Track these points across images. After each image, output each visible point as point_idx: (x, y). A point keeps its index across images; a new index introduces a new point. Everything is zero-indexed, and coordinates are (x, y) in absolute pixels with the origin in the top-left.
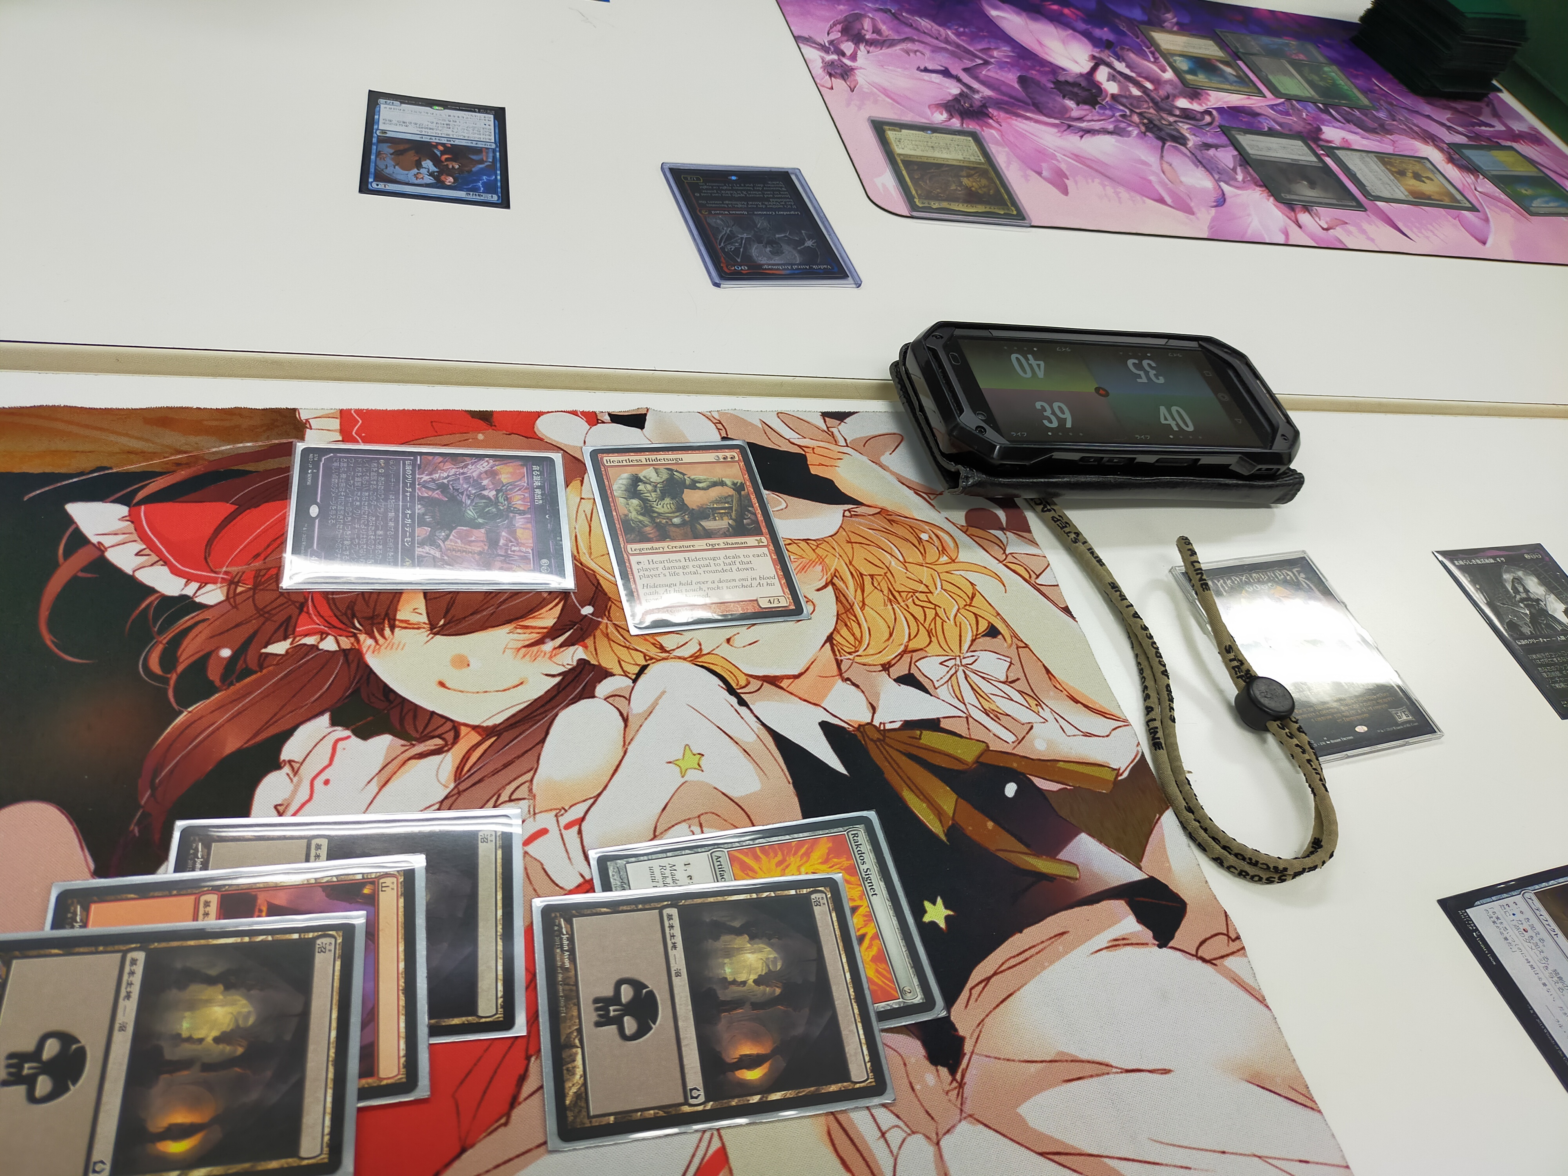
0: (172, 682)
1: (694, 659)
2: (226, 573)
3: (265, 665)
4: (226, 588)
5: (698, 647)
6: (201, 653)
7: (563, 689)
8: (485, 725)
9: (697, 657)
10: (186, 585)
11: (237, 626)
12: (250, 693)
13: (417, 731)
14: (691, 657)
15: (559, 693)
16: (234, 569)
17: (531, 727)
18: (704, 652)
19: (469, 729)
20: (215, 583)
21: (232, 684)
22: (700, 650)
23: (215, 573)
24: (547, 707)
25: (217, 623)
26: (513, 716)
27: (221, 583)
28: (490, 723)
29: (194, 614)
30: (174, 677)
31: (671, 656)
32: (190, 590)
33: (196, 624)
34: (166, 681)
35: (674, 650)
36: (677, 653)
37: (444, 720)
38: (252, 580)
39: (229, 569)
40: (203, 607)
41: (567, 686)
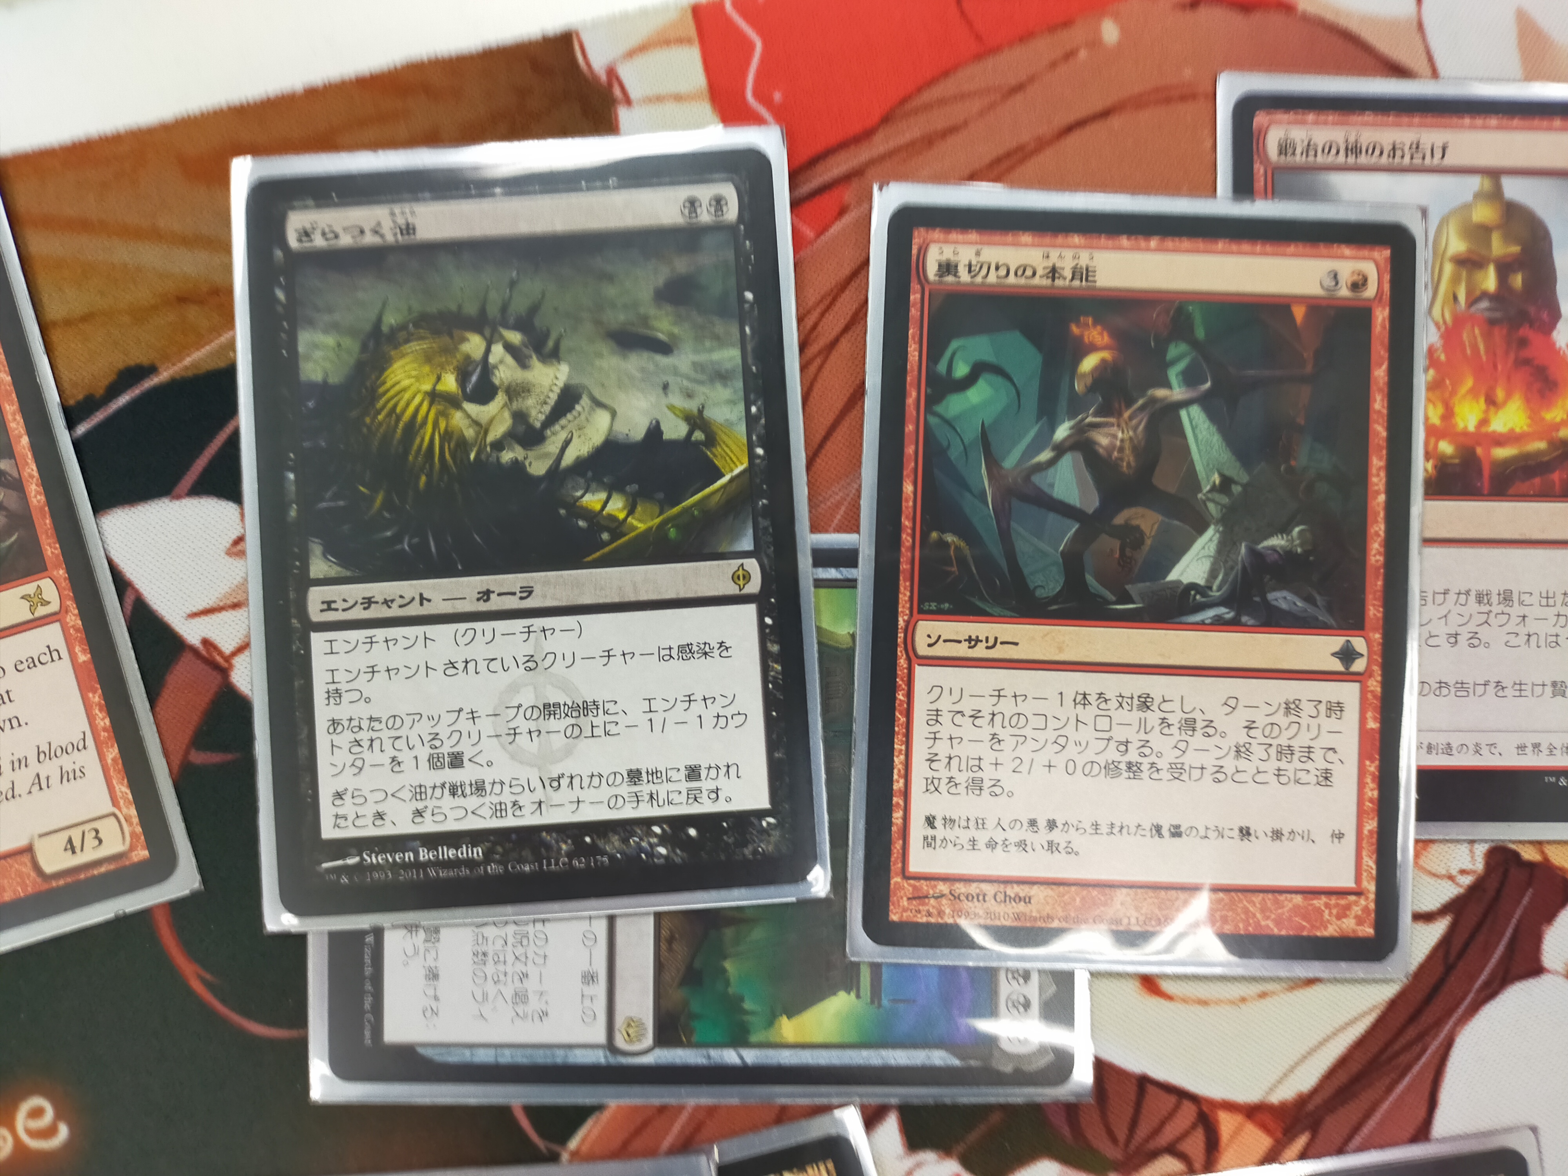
7: (1460, 955)
8: (1275, 1098)
13: (1114, 1140)
15: (1449, 969)
17: (1389, 1090)
19: (1239, 1118)
24: (1426, 1019)
26: (1342, 1062)
28: (1285, 1093)
37: (1172, 1099)
41: (1466, 945)
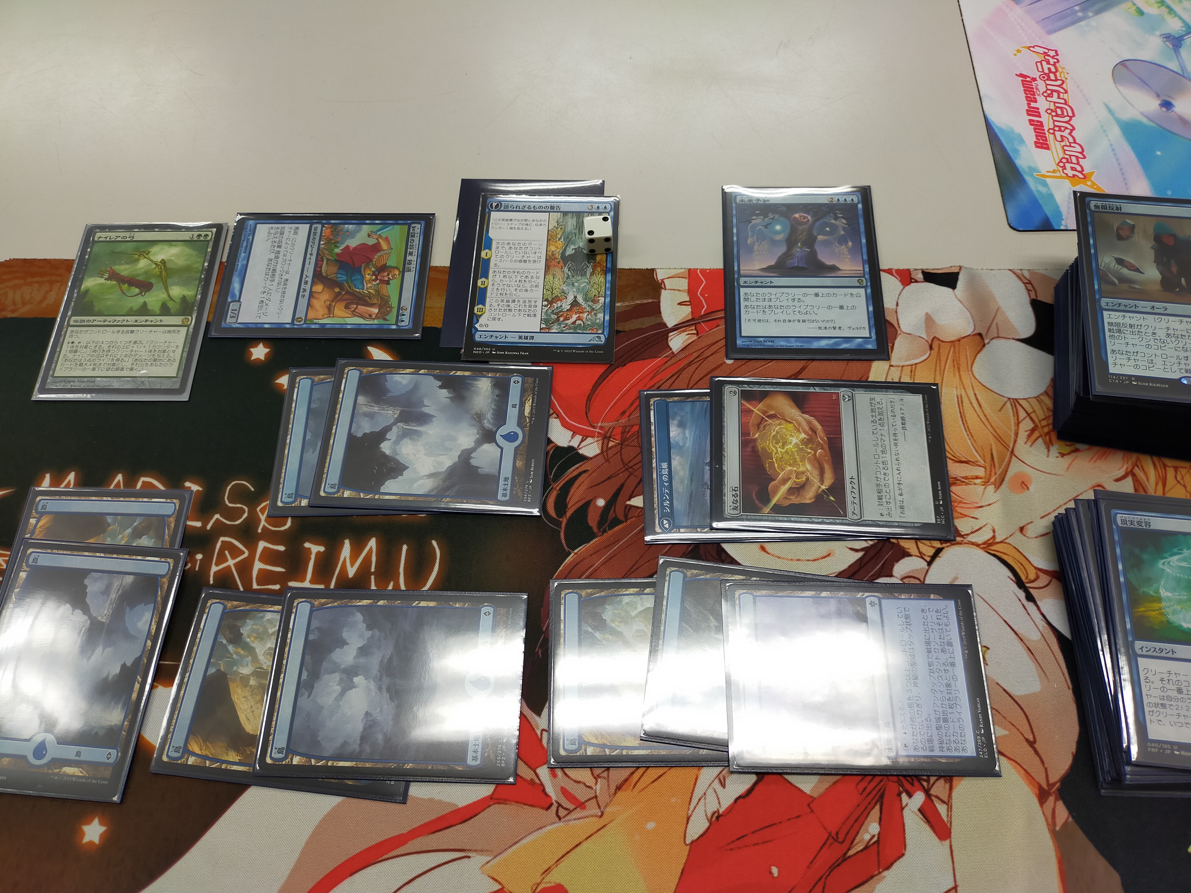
0: (563, 525)
1: (987, 546)
2: (601, 428)
3: (629, 516)
4: (600, 442)
5: (991, 535)
6: (584, 502)
7: (865, 565)
9: (991, 545)
10: (572, 438)
11: (609, 478)
12: (618, 541)
14: (984, 543)
15: (861, 568)
16: (606, 425)
18: (998, 540)
20: (593, 437)
21: (605, 531)
22: (994, 537)
23: (593, 427)
25: (595, 474)
27: (598, 437)
29: (578, 465)
30: (564, 521)
31: (965, 541)
32: (575, 443)
33: (580, 474)
34: (559, 524)
35: (967, 535)
36: (972, 538)
38: (619, 437)
39: (604, 424)
40: (583, 458)
41: (867, 562)
